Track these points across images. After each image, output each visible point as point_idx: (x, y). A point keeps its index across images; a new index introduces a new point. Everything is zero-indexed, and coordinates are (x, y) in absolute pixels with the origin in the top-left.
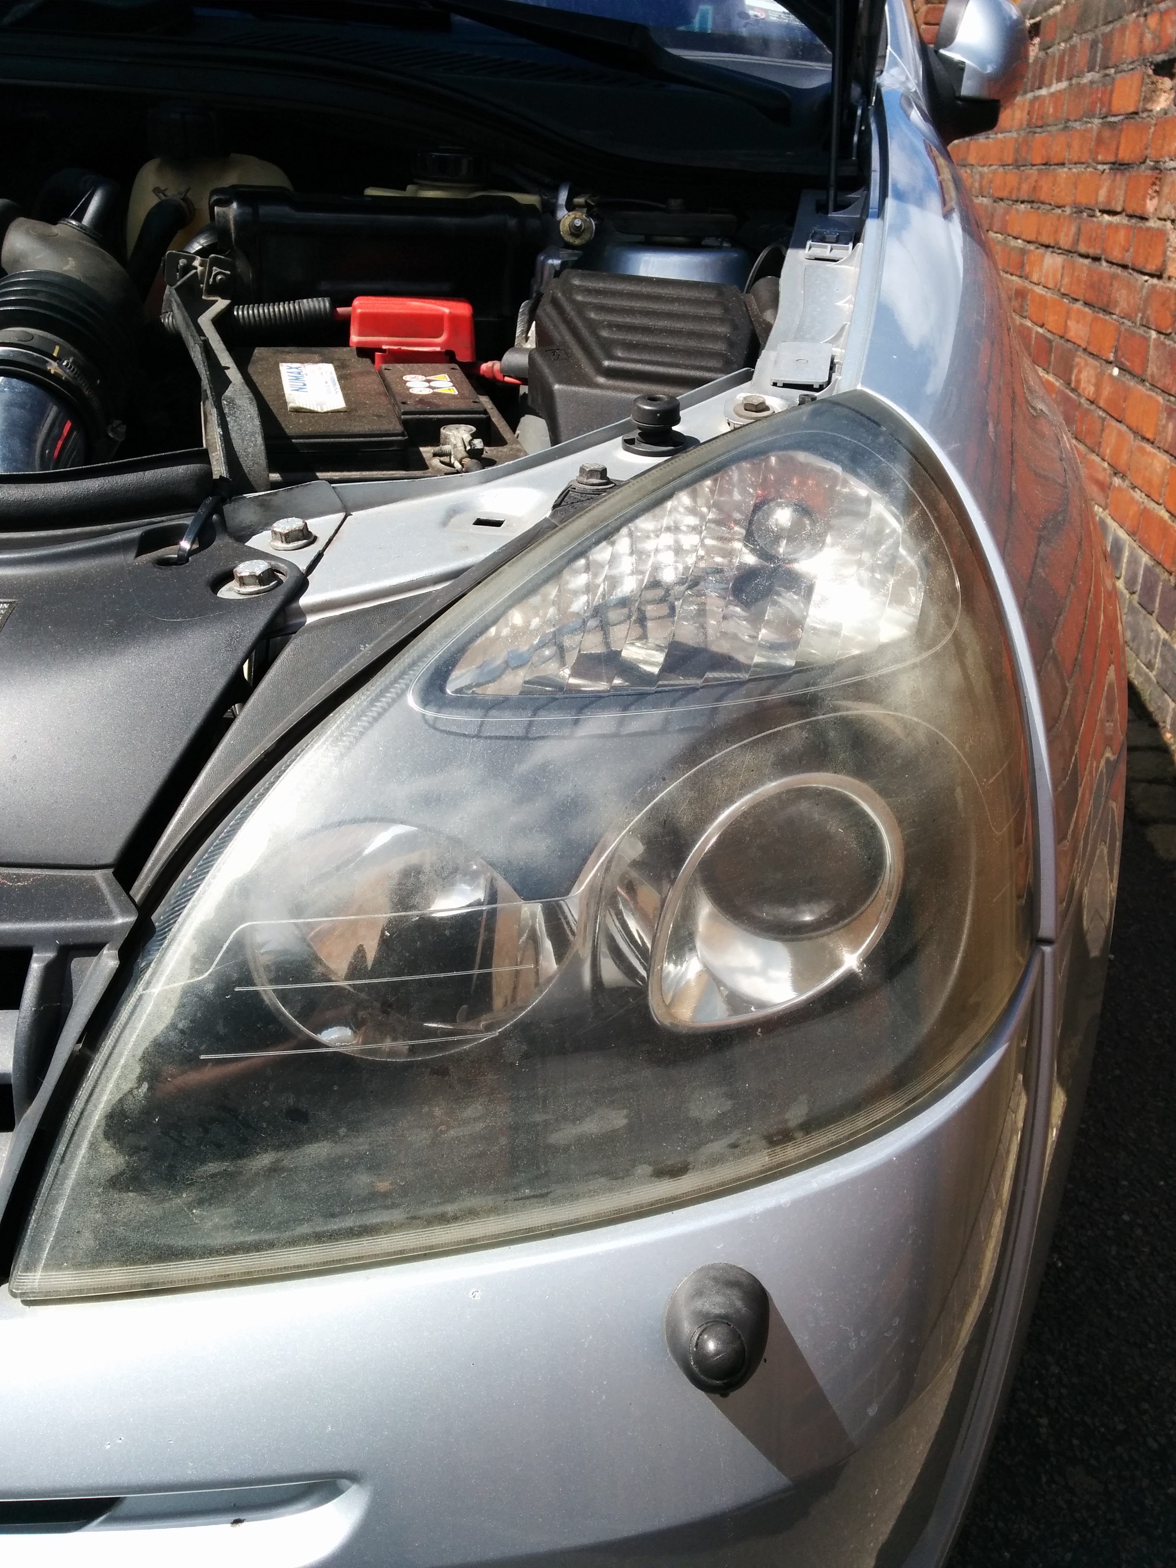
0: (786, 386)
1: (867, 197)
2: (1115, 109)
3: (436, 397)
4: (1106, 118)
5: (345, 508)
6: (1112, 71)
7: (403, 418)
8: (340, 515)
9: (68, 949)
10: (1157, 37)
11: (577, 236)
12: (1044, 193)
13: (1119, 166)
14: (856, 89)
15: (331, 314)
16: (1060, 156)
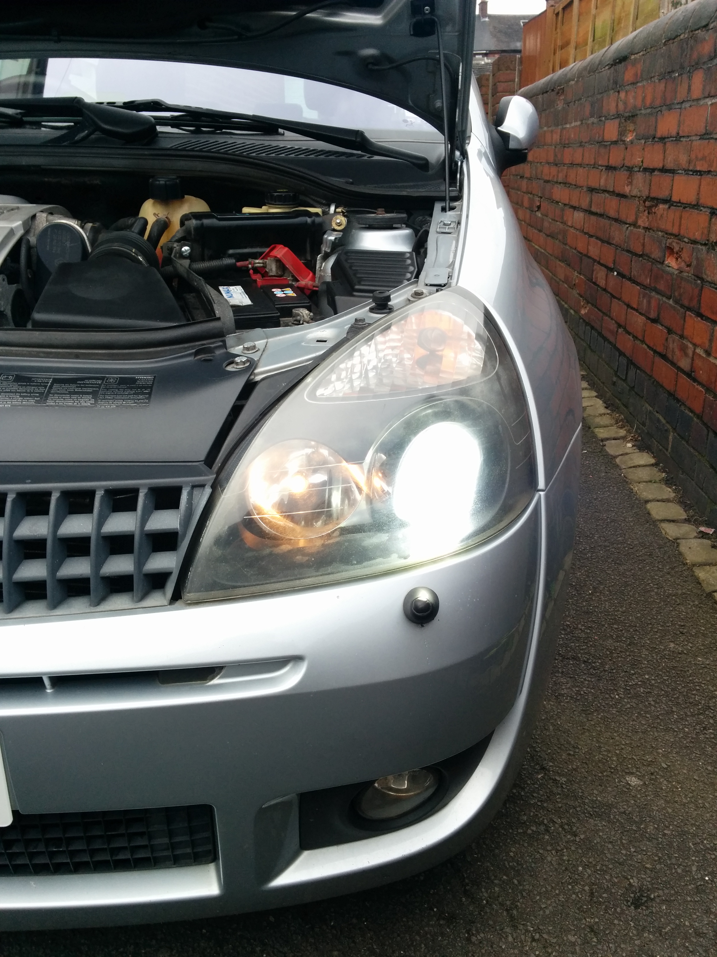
0: (431, 285)
1: (462, 205)
2: (606, 138)
3: (288, 298)
4: (601, 143)
5: (267, 338)
6: (603, 119)
7: (276, 306)
8: (266, 340)
9: (194, 487)
10: (625, 103)
11: (339, 226)
12: (572, 179)
13: (610, 168)
14: (458, 153)
15: (235, 264)
16: (578, 160)
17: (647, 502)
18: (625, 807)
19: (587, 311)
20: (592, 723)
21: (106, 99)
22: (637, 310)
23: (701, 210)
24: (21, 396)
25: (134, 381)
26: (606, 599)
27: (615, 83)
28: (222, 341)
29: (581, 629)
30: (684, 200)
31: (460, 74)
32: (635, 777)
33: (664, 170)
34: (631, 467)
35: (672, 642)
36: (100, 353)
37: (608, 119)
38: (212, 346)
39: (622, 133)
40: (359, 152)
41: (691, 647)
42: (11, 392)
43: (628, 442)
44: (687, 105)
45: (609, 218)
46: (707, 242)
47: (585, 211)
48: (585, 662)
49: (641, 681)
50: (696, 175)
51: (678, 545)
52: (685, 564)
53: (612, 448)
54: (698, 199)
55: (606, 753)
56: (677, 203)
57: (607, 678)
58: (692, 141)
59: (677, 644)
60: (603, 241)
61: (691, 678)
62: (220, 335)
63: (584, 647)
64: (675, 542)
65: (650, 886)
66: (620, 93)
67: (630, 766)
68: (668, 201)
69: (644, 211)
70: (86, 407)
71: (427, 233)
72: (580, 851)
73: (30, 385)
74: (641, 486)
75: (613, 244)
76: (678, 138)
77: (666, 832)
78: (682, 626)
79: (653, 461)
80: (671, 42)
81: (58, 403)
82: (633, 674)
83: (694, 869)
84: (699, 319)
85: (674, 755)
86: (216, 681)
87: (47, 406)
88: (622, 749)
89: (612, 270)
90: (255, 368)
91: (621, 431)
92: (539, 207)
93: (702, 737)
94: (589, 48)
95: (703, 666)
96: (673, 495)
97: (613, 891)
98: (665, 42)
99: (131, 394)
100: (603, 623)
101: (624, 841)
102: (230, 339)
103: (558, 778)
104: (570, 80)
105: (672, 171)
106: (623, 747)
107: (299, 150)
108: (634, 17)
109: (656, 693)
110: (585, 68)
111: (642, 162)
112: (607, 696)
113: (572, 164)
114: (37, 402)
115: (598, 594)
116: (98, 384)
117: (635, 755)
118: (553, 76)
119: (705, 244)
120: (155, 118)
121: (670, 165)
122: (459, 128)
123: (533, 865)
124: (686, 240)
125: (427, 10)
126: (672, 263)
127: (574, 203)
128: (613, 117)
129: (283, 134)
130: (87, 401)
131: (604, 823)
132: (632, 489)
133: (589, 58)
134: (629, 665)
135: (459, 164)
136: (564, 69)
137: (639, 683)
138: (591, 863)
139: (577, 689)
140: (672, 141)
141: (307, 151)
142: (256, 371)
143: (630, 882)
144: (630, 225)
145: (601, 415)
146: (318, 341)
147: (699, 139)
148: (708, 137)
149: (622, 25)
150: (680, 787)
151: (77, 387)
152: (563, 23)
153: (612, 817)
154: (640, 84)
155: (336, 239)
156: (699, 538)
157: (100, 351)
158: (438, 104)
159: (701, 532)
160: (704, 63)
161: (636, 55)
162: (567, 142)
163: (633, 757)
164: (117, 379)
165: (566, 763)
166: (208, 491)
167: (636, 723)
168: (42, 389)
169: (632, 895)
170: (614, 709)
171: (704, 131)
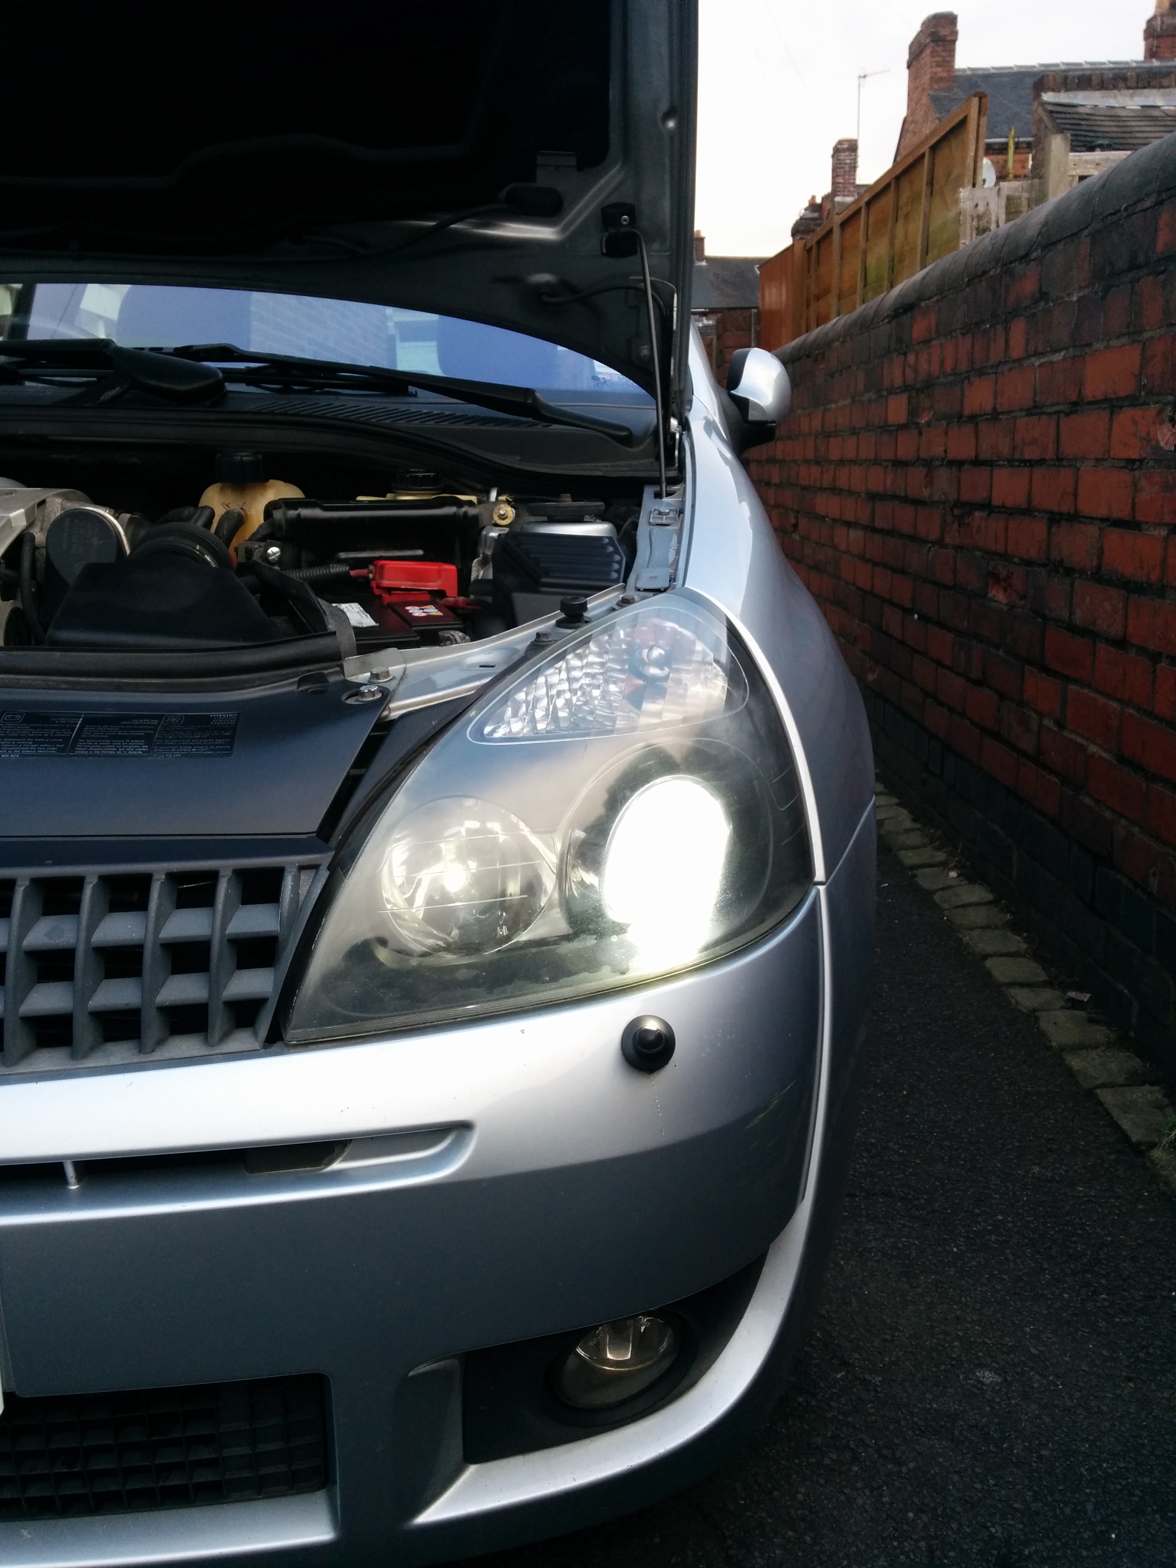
0: (644, 590)
1: (685, 489)
2: (890, 421)
3: (429, 618)
4: (885, 428)
5: (405, 662)
6: (885, 393)
7: (414, 629)
8: (404, 666)
9: (302, 868)
10: (916, 371)
11: (503, 519)
12: (842, 483)
13: (898, 464)
14: (674, 422)
15: (348, 573)
16: (851, 454)
17: (986, 957)
18: (977, 1417)
19: (876, 676)
20: (919, 1290)
21: (147, 343)
22: (950, 669)
23: (1035, 516)
24: (34, 743)
25: (208, 719)
26: (930, 1102)
27: (900, 340)
28: (338, 666)
29: (894, 1150)
30: (1009, 503)
31: (675, 309)
32: (990, 1371)
33: (977, 462)
34: (957, 907)
35: (1035, 1164)
36: (155, 683)
37: (892, 393)
38: (325, 672)
39: (913, 412)
40: (530, 419)
41: (1066, 1172)
42: (19, 737)
43: (952, 869)
44: (1005, 368)
45: (901, 536)
46: (1047, 562)
47: (865, 528)
48: (902, 1199)
49: (990, 1225)
50: (1025, 466)
51: (1037, 1019)
52: (1050, 1048)
53: (926, 880)
54: (1029, 502)
55: (942, 1337)
56: (998, 507)
57: (939, 1222)
58: (1015, 418)
59: (1044, 1168)
60: (894, 570)
61: (1068, 1218)
62: (335, 658)
63: (899, 1177)
64: (1033, 1016)
65: (1022, 1537)
66: (908, 354)
67: (981, 1354)
68: (987, 506)
69: (953, 523)
70: (134, 756)
71: (635, 526)
72: (909, 1488)
73: (48, 728)
74: (975, 933)
75: (910, 573)
76: (994, 416)
77: (1043, 1452)
78: (1051, 1139)
79: (990, 897)
80: (976, 281)
81: (93, 751)
82: (978, 1215)
83: (1090, 1507)
84: (1044, 675)
85: (1050, 1335)
86: (337, 1166)
87: (76, 756)
88: (967, 1329)
89: (910, 612)
90: (390, 702)
91: (939, 853)
92: (795, 526)
93: (1090, 1306)
94: (858, 297)
95: (1086, 1199)
96: (1024, 946)
97: (965, 1547)
98: (968, 281)
99: (204, 739)
100: (928, 1139)
101: (978, 1470)
102: (351, 664)
103: (868, 1377)
104: (831, 341)
105: (990, 464)
106: (969, 1326)
107: (440, 417)
108: (922, 250)
109: (1016, 1241)
110: (854, 324)
111: (945, 451)
112: (940, 1249)
113: (842, 462)
114: (59, 750)
115: (918, 1096)
116: (153, 725)
117: (988, 1338)
118: (807, 338)
119: (1045, 565)
120: (223, 370)
121: (985, 455)
122: (675, 387)
123: (836, 1512)
124: (1016, 560)
125: (625, 221)
126: (999, 596)
127: (849, 517)
128: (898, 391)
129: (415, 395)
130: (137, 748)
131: (944, 1443)
132: (961, 939)
133: (860, 309)
134: (971, 1201)
135: (677, 436)
136: (821, 327)
137: (989, 1228)
138: (927, 1505)
139: (892, 1240)
140: (986, 419)
141: (454, 418)
142: (391, 705)
143: (990, 1532)
144: (934, 543)
145: (907, 831)
146: (481, 666)
147: (1026, 416)
148: (1039, 411)
149: (906, 263)
150: (1062, 1384)
151: (121, 729)
152: (818, 263)
153: (956, 1432)
154: (934, 342)
155: (500, 535)
156: (1068, 1009)
157: (154, 681)
158: (645, 352)
159: (1071, 1000)
160: (1026, 308)
161: (927, 301)
162: (832, 429)
163: (986, 1340)
164: (182, 718)
165: (880, 1353)
166: (324, 874)
167: (986, 1288)
168: (66, 733)
169: (995, 1552)
170: (952, 1269)
171: (1032, 404)
